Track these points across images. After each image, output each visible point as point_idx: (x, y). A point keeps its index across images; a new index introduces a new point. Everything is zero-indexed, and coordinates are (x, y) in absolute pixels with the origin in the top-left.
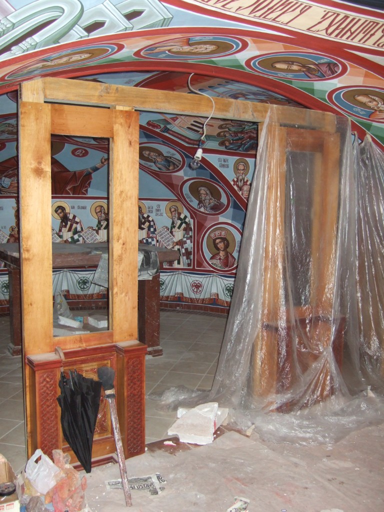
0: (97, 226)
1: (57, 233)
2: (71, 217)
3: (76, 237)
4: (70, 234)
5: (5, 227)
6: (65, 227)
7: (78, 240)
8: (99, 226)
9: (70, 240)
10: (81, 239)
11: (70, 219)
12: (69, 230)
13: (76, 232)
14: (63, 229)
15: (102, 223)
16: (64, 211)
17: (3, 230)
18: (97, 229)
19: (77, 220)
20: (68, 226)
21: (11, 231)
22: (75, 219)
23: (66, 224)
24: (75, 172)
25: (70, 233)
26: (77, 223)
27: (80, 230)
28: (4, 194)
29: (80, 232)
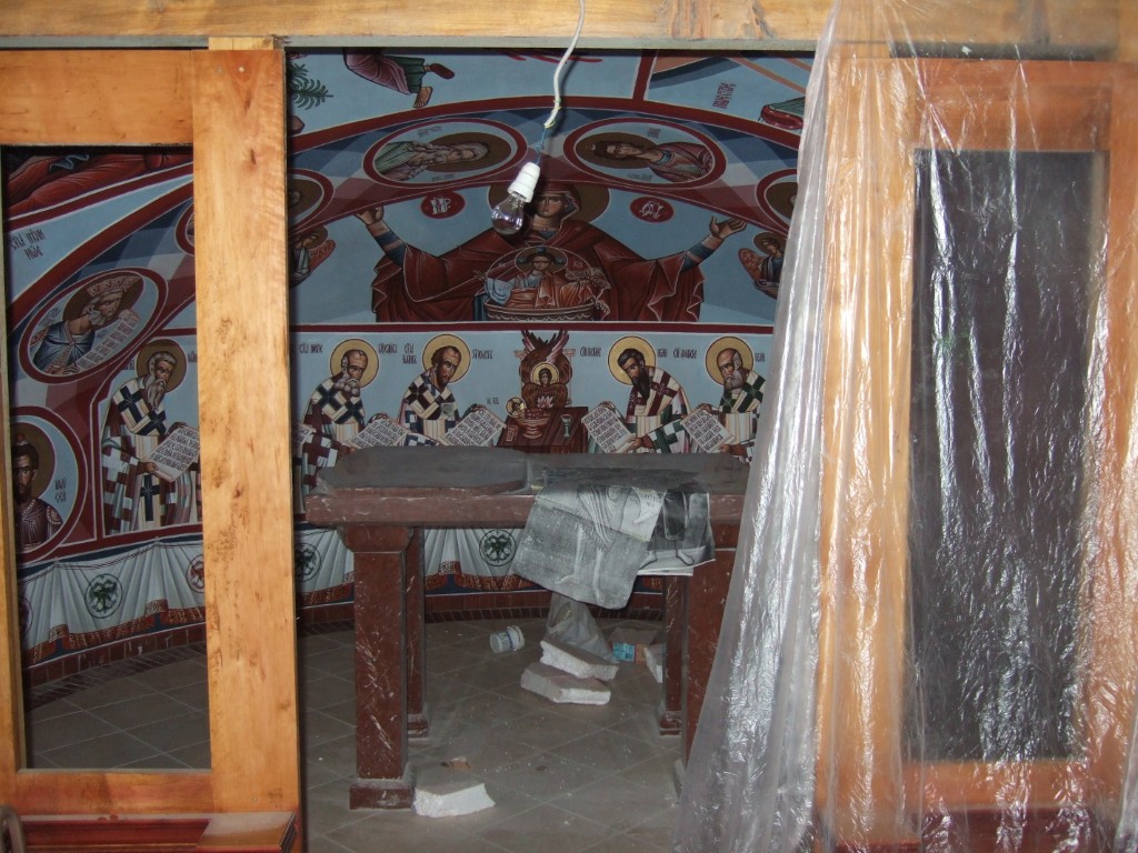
0: (722, 402)
1: (622, 419)
2: (657, 377)
3: (669, 429)
4: (655, 422)
5: (496, 401)
6: (644, 402)
7: (674, 439)
8: (728, 402)
9: (654, 437)
10: (681, 435)
11: (656, 383)
12: (653, 412)
13: (668, 417)
14: (638, 409)
15: (734, 396)
16: (641, 362)
17: (492, 407)
18: (721, 410)
19: (672, 385)
20: (650, 401)
21: (510, 409)
22: (667, 384)
23: (646, 396)
24: (657, 262)
25: (653, 418)
26: (672, 393)
27: (679, 412)
28: (495, 319)
29: (678, 417)
